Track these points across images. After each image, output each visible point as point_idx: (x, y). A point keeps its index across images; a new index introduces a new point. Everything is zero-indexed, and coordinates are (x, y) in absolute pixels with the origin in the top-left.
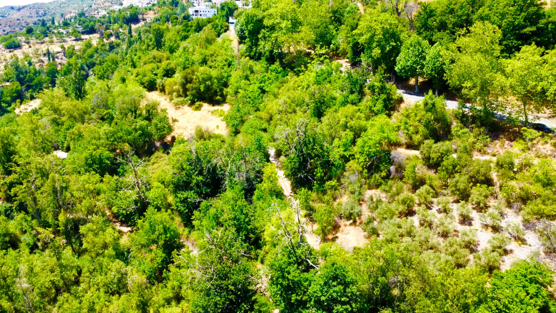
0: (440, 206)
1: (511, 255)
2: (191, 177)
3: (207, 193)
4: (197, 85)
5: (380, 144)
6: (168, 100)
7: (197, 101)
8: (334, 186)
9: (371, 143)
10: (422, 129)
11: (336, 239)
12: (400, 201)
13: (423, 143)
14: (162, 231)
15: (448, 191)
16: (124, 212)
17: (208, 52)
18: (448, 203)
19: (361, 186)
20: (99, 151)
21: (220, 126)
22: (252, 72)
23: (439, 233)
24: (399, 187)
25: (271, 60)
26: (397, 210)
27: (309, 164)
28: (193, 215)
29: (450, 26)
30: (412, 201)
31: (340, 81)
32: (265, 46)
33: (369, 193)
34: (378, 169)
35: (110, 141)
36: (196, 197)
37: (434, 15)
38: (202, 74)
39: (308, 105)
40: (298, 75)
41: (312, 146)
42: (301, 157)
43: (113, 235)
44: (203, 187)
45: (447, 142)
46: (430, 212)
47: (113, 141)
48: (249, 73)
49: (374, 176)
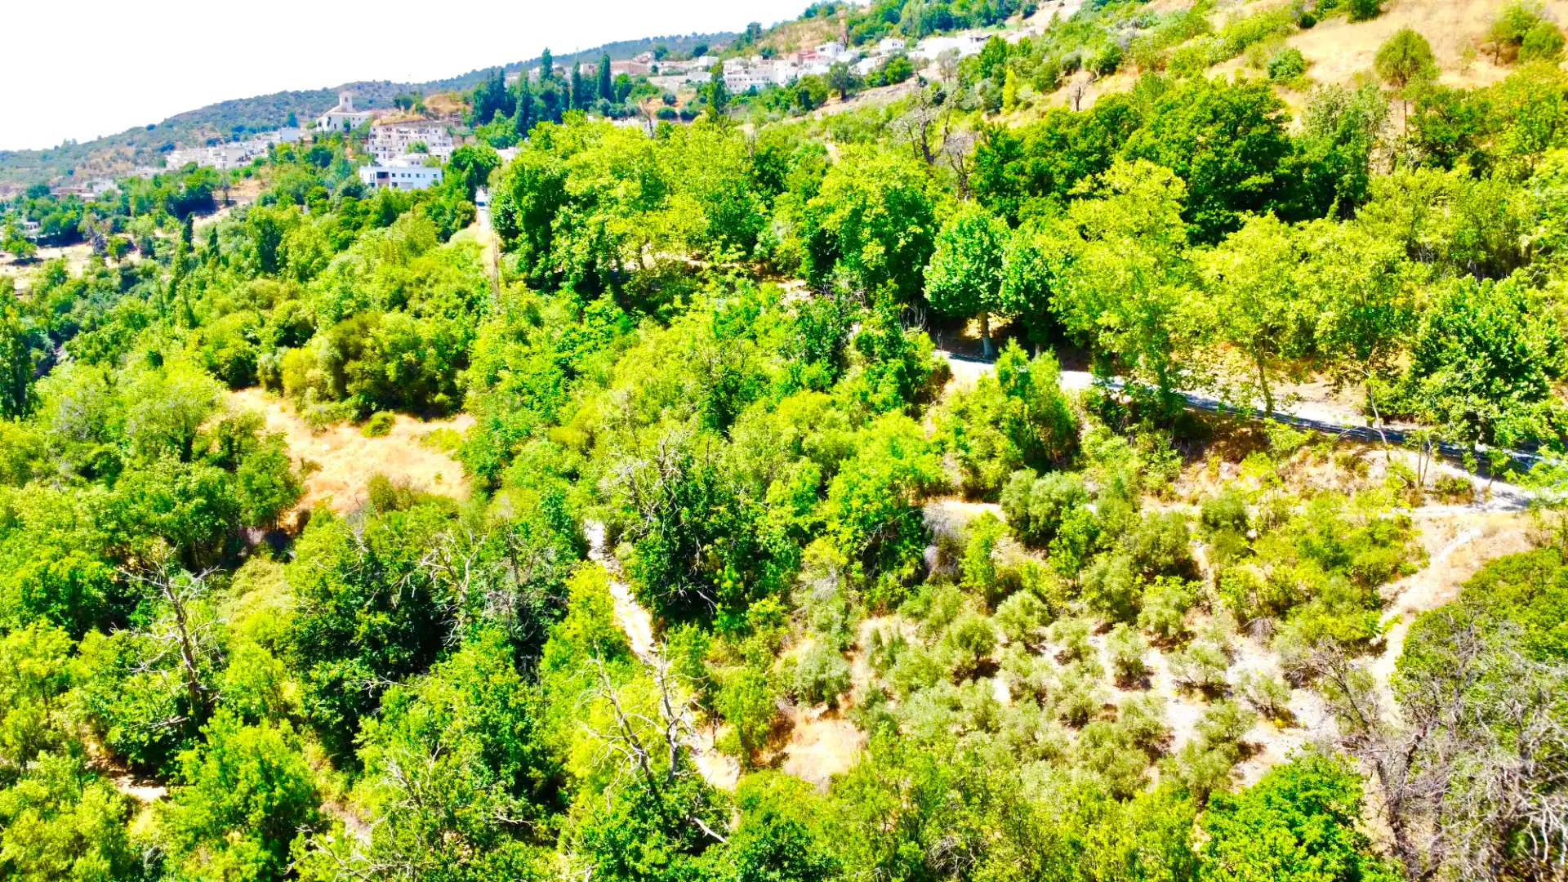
0: (1063, 646)
1: (1258, 757)
2: (352, 618)
3: (401, 662)
4: (376, 366)
5: (894, 488)
6: (291, 410)
7: (378, 409)
8: (773, 613)
9: (869, 487)
10: (1003, 443)
11: (784, 762)
12: (956, 640)
13: (1009, 481)
14: (256, 778)
15: (1081, 604)
16: (144, 737)
17: (411, 275)
18: (1084, 633)
19: (847, 610)
20: (70, 562)
21: (444, 473)
22: (537, 322)
23: (1064, 717)
24: (949, 600)
25: (589, 286)
26: (950, 663)
27: (697, 555)
28: (359, 730)
29: (1060, 180)
30: (986, 635)
31: (781, 331)
32: (570, 251)
33: (867, 628)
34: (891, 559)
35: (107, 530)
36: (367, 675)
37: (1020, 155)
38: (389, 332)
39: (692, 400)
40: (667, 326)
41: (706, 505)
42: (676, 539)
43: (103, 809)
44: (389, 644)
45: (1072, 476)
46: (1036, 662)
47: (114, 531)
48: (524, 323)
49: (881, 579)
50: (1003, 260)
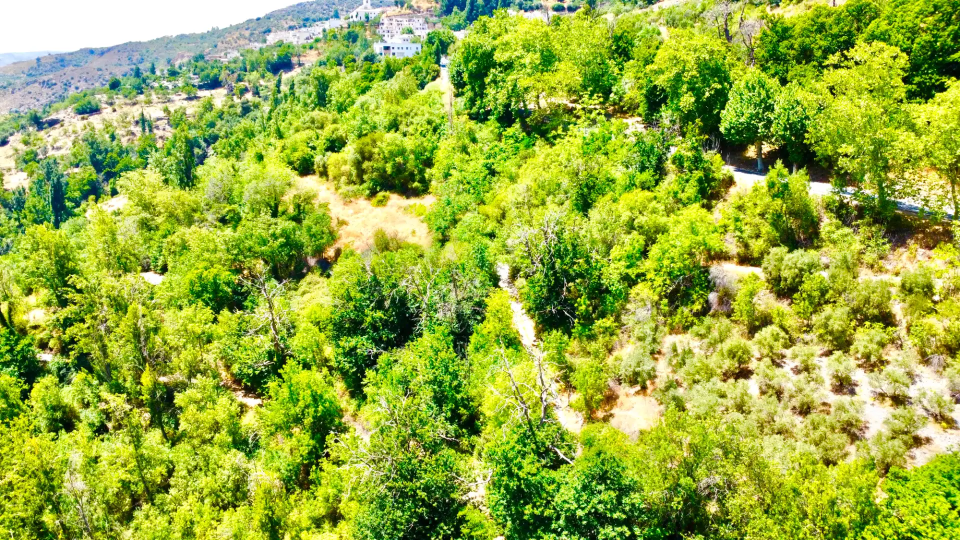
0: (797, 363)
1: (927, 446)
2: (363, 313)
3: (389, 340)
4: (380, 165)
5: (691, 255)
6: (333, 188)
7: (380, 190)
8: (609, 327)
9: (674, 253)
10: (766, 229)
11: (611, 419)
12: (726, 354)
13: (768, 254)
14: (309, 400)
15: (812, 336)
16: (250, 371)
17: (401, 110)
18: (812, 355)
19: (656, 329)
20: (214, 271)
21: (417, 230)
22: (474, 140)
23: (794, 408)
24: (723, 328)
25: (506, 119)
26: (721, 368)
27: (565, 289)
28: (365, 377)
29: (819, 53)
30: (746, 351)
31: (624, 150)
32: (496, 97)
33: (668, 341)
34: (686, 299)
35: (233, 254)
36: (370, 346)
37: (791, 36)
38: (389, 145)
39: (566, 193)
40: (552, 145)
41: (572, 258)
42: (552, 279)
43: (228, 409)
44: (383, 329)
45: (812, 252)
46: (778, 371)
47: (236, 255)
48: (467, 141)
49: (679, 311)
50: (775, 106)
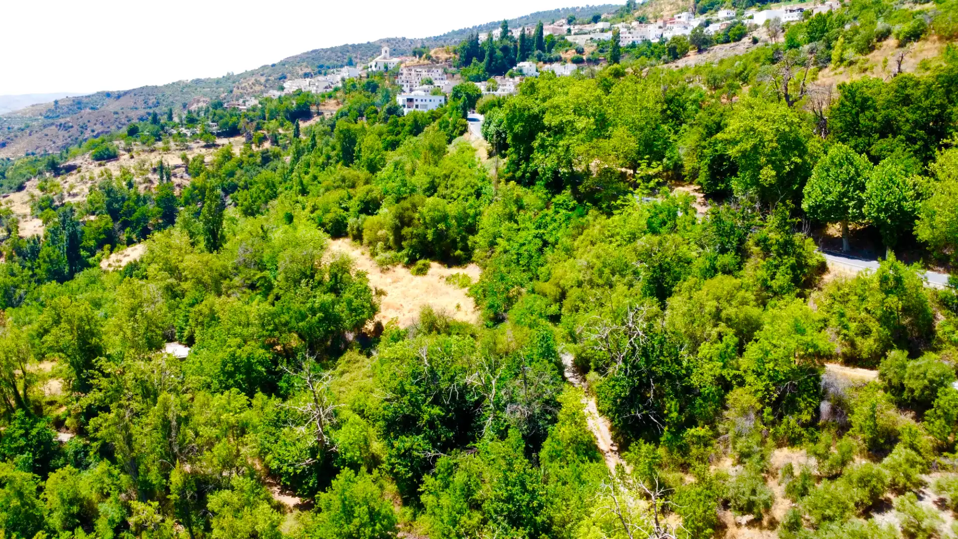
2: (419, 409)
3: (448, 439)
4: (421, 230)
6: (368, 255)
7: (420, 258)
8: (703, 437)
9: (778, 354)
10: (874, 326)
12: (854, 480)
13: (885, 357)
14: (366, 518)
16: (291, 470)
17: (438, 171)
19: (763, 443)
20: (247, 349)
21: (462, 305)
22: (521, 207)
25: (556, 185)
26: (852, 499)
27: (651, 391)
28: (422, 482)
31: (697, 228)
32: (543, 162)
33: (779, 456)
34: (792, 407)
35: (267, 330)
36: (427, 447)
37: (872, 107)
38: (430, 210)
40: (609, 216)
41: (659, 357)
42: (636, 379)
43: (270, 519)
44: (441, 427)
45: (932, 356)
46: (920, 505)
47: (271, 331)
48: (514, 208)
49: (785, 420)
50: (866, 184)
